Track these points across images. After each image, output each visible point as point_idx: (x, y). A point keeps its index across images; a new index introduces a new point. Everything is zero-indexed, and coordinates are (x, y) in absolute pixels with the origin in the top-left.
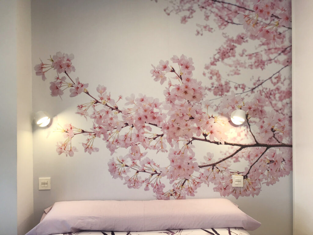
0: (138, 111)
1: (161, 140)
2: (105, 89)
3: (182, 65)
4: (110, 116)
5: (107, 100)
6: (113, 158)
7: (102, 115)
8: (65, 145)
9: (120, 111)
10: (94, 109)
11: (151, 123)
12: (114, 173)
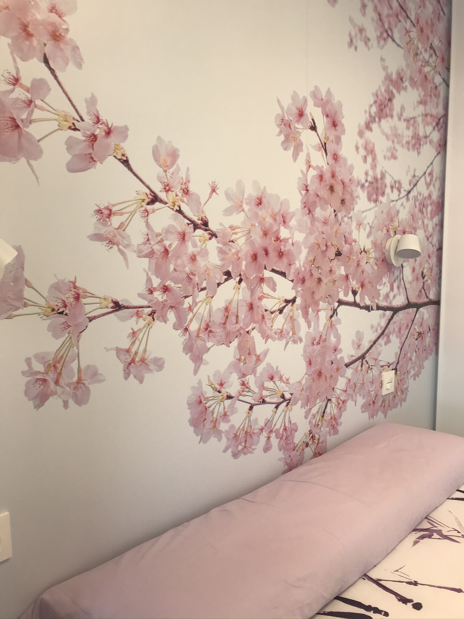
0: (252, 234)
3: (327, 116)
4: (190, 249)
5: (180, 195)
6: (200, 382)
7: (170, 245)
9: (213, 235)
10: (148, 225)
11: (275, 268)
12: (202, 425)
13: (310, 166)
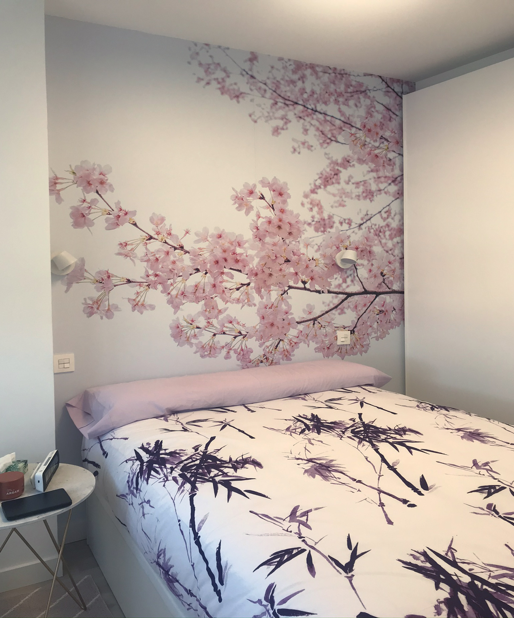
0: (214, 251)
1: (246, 291)
2: (163, 219)
3: (274, 191)
4: (172, 258)
5: (166, 236)
6: (178, 318)
7: (160, 257)
8: (99, 303)
9: (187, 252)
10: (146, 248)
11: (232, 267)
12: (179, 338)
13: (259, 217)
